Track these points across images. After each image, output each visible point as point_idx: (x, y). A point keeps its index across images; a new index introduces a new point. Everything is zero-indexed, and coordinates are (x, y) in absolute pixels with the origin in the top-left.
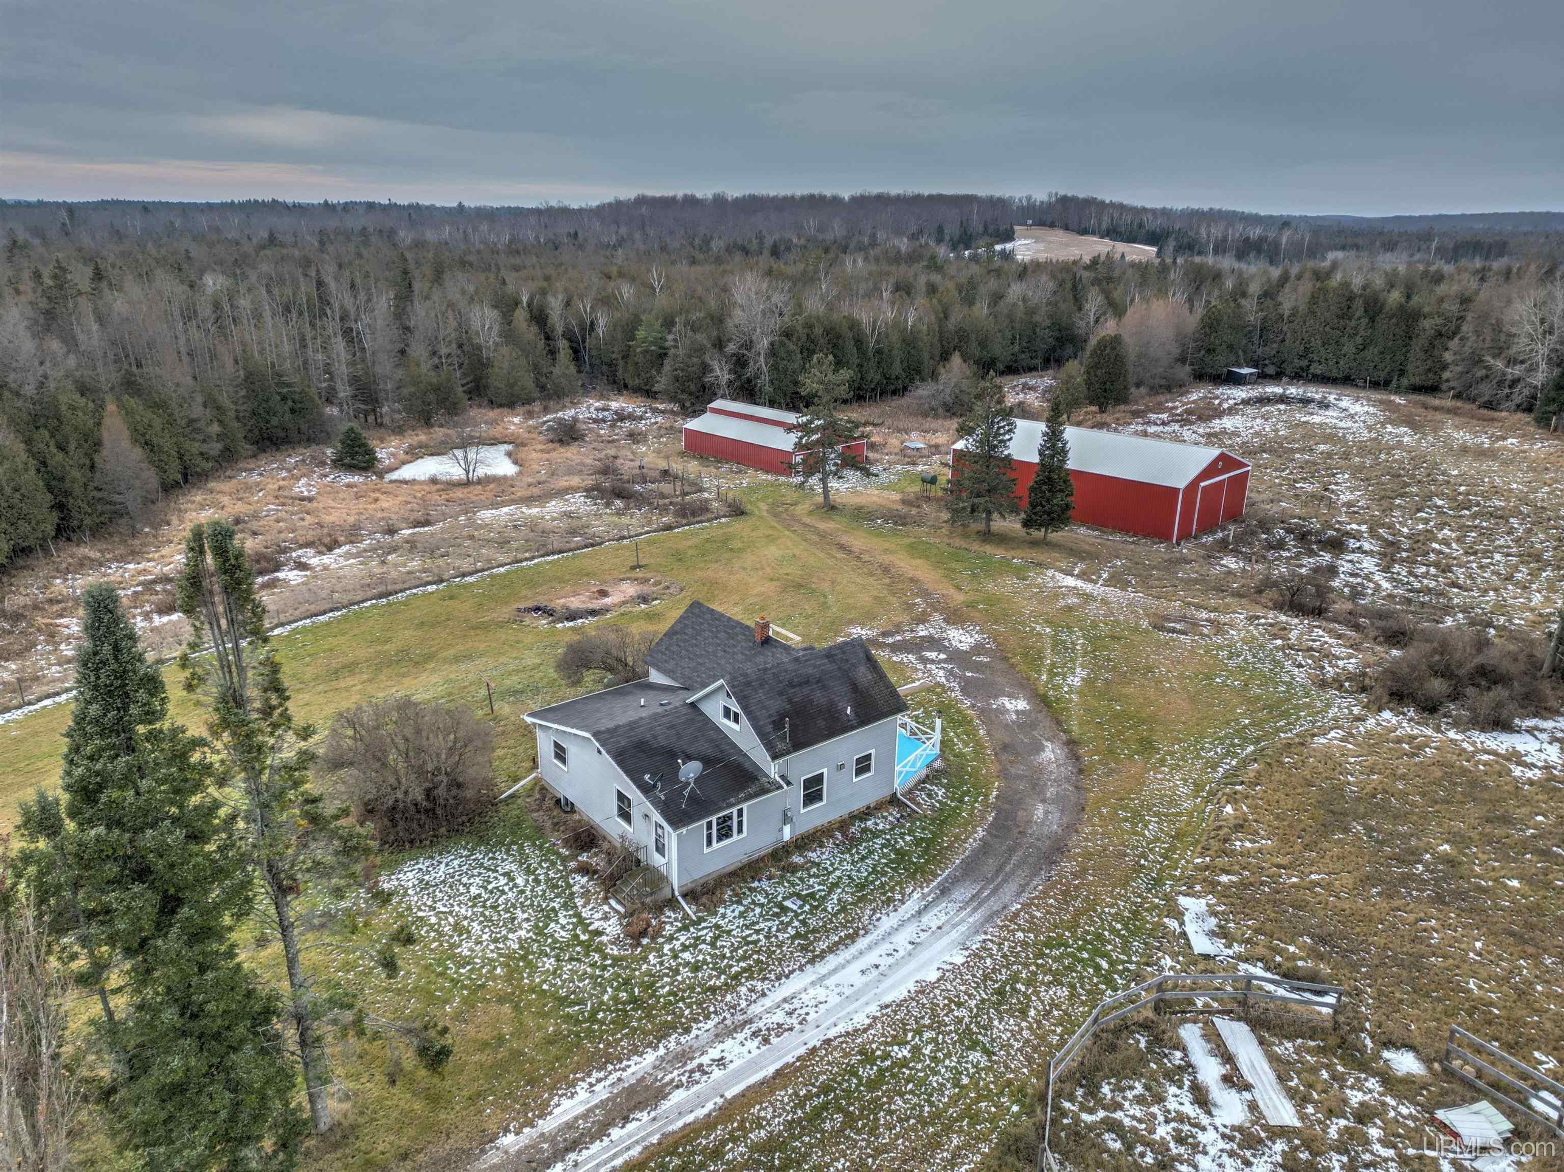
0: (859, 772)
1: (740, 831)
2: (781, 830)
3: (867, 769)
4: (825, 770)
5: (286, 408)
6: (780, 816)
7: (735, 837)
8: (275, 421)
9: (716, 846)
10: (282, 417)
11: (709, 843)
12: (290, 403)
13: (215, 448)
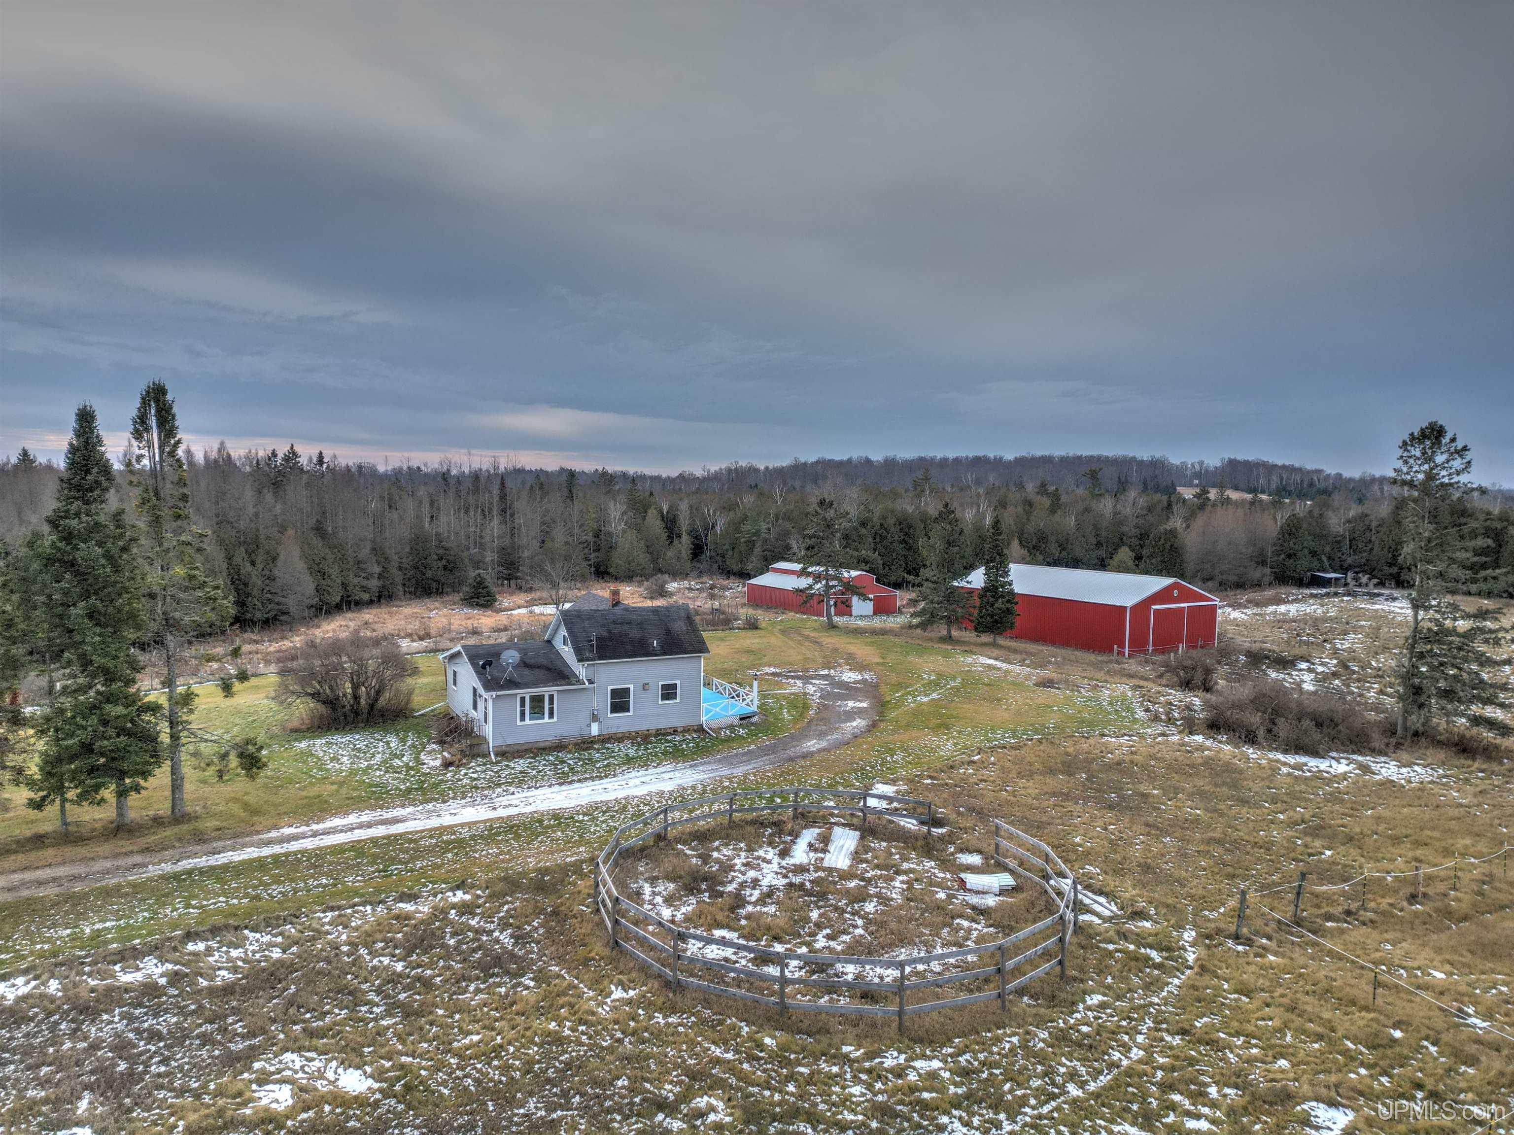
0: (665, 697)
1: (551, 715)
2: (589, 726)
3: (673, 696)
4: (631, 686)
5: (440, 565)
6: (588, 713)
7: (546, 720)
8: (429, 574)
9: (528, 721)
10: (435, 570)
11: (523, 718)
12: (444, 562)
13: (374, 584)
